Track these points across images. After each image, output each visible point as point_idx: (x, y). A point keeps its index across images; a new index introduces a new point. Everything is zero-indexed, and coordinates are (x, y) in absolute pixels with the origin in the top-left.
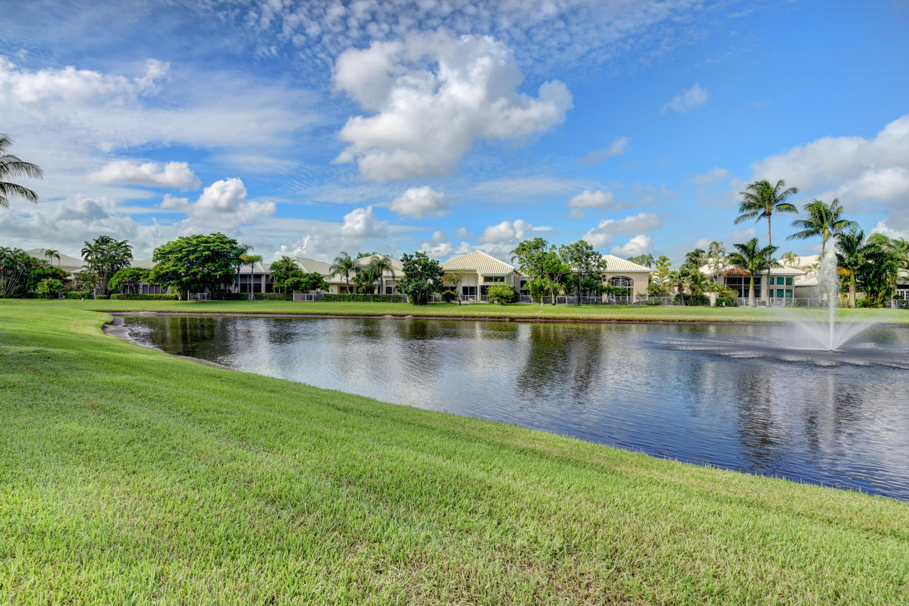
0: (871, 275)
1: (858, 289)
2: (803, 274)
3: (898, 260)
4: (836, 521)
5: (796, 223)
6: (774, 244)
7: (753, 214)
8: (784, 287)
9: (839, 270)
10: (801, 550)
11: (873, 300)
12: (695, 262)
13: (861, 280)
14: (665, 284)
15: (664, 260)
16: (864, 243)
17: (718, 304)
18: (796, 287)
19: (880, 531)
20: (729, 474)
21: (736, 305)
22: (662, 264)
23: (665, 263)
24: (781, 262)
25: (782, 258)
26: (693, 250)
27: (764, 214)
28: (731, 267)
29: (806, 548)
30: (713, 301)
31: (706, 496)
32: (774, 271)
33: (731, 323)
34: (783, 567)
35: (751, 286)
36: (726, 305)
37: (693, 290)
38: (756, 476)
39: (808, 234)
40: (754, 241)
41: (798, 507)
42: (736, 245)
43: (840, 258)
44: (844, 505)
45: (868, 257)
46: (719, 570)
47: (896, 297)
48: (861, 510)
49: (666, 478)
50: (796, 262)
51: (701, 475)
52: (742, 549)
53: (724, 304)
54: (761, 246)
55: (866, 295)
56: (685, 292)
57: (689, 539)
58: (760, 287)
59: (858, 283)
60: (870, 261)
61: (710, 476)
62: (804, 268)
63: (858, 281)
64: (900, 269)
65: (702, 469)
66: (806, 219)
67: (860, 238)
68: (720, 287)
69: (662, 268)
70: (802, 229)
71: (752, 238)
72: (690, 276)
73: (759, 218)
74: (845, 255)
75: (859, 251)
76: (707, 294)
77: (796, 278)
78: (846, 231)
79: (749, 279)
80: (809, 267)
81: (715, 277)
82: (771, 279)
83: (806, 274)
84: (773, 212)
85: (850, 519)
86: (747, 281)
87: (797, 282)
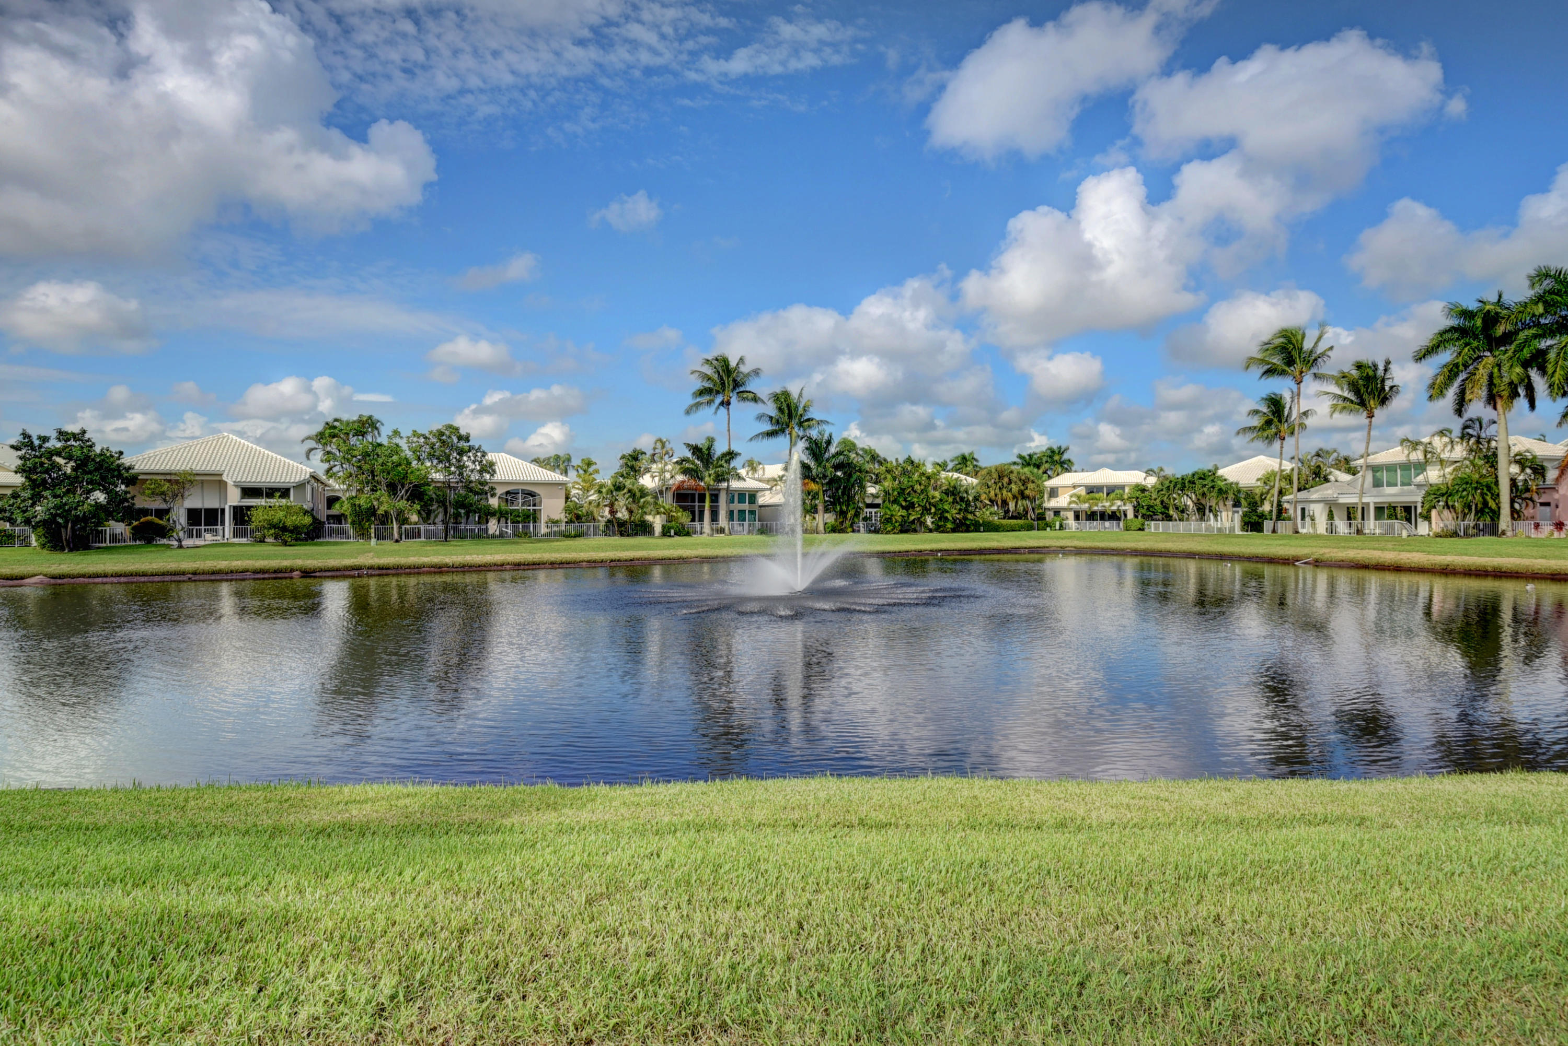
0: (840, 491)
1: (826, 510)
2: (767, 489)
3: (867, 472)
4: (802, 823)
5: (760, 417)
6: (735, 448)
7: (710, 403)
8: (746, 506)
9: (804, 484)
10: (760, 876)
11: (842, 523)
12: (632, 468)
13: (829, 497)
14: (590, 503)
15: (589, 464)
16: (833, 450)
17: (665, 533)
18: (760, 506)
19: (848, 824)
20: (675, 788)
21: (688, 534)
22: (585, 471)
23: (591, 470)
24: (743, 472)
25: (743, 467)
26: (628, 451)
27: (722, 403)
28: (681, 478)
29: (766, 871)
30: (658, 529)
31: (640, 831)
32: (735, 484)
33: (683, 560)
34: (738, 908)
35: (707, 504)
36: (676, 534)
37: (631, 512)
38: (709, 783)
39: (774, 435)
40: (711, 441)
41: (759, 815)
42: (688, 445)
43: (805, 467)
44: (811, 799)
45: (837, 467)
46: (654, 942)
47: (865, 519)
48: (828, 801)
49: (585, 816)
50: (761, 472)
51: (636, 799)
52: (687, 898)
53: (672, 532)
54: (720, 449)
55: (835, 517)
56: (619, 515)
57: (614, 907)
58: (717, 507)
59: (827, 501)
60: (839, 474)
61: (648, 798)
62: (768, 481)
63: (827, 499)
64: (869, 484)
65: (638, 790)
66: (771, 413)
67: (829, 442)
68: (667, 507)
69: (587, 477)
70: (768, 427)
71: (707, 437)
72: (625, 491)
73: (716, 409)
74: (812, 464)
75: (828, 460)
76: (649, 518)
77: (759, 494)
78: (814, 433)
79: (705, 495)
80: (775, 480)
81: (661, 492)
82: (733, 496)
83: (771, 489)
84: (733, 401)
85: (817, 816)
86: (702, 499)
87: (761, 501)
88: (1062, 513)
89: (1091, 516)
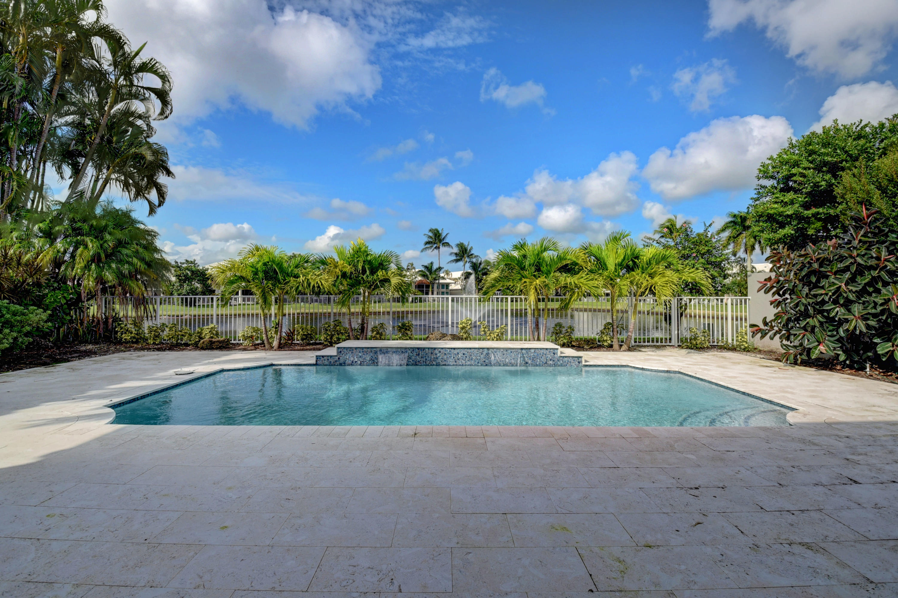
2: (453, 283)
5: (451, 254)
6: (441, 266)
7: (431, 247)
8: (445, 290)
16: (482, 266)
17: (413, 301)
18: (451, 290)
21: (422, 301)
24: (444, 276)
25: (445, 274)
27: (436, 248)
28: (419, 278)
30: (410, 299)
32: (441, 281)
35: (430, 289)
39: (457, 261)
40: (432, 263)
42: (423, 265)
45: (483, 274)
50: (450, 276)
53: (416, 301)
54: (435, 267)
58: (434, 290)
62: (454, 280)
63: (479, 288)
66: (455, 252)
67: (480, 264)
68: (414, 290)
70: (454, 258)
71: (430, 262)
73: (433, 250)
74: (471, 272)
75: (480, 271)
76: (407, 295)
77: (450, 285)
78: (474, 260)
79: (429, 285)
80: (456, 279)
81: (412, 284)
82: (440, 285)
83: (455, 283)
84: (441, 247)
86: (428, 287)
87: (451, 288)
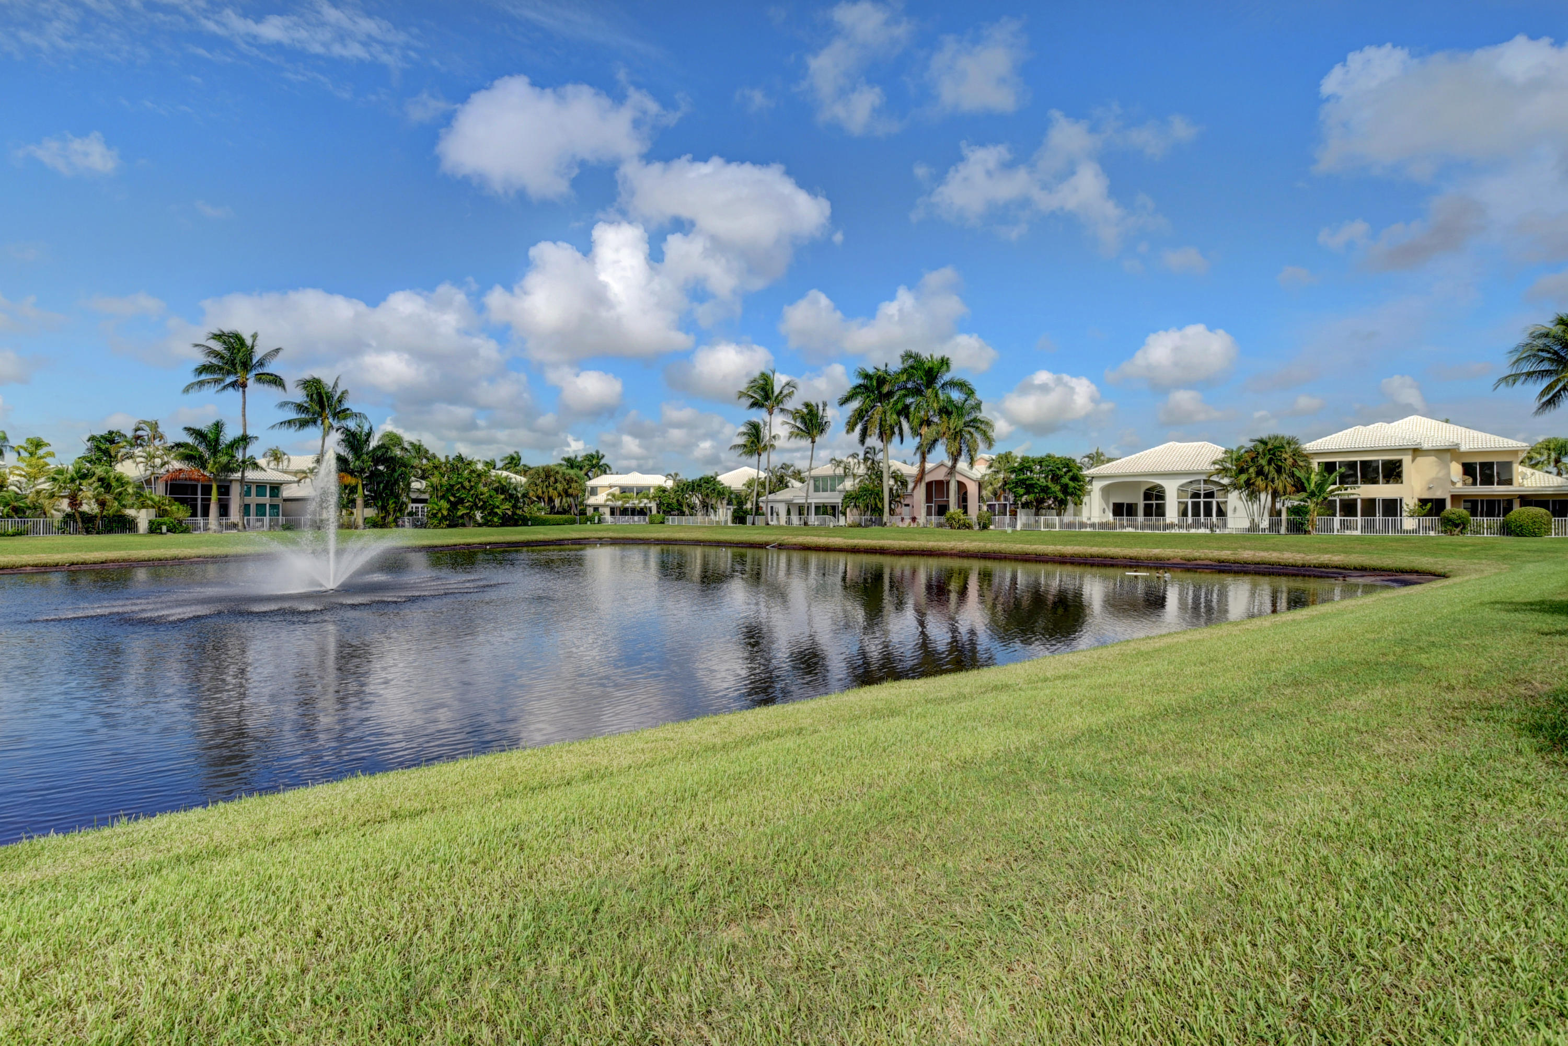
0: (382, 486)
1: (366, 505)
2: (294, 482)
3: (412, 467)
4: (326, 828)
5: (283, 405)
6: (250, 433)
7: (216, 381)
8: (266, 500)
9: (341, 478)
10: (270, 895)
11: (384, 518)
12: (106, 452)
13: (369, 491)
14: (38, 493)
15: (38, 444)
16: (373, 443)
17: (154, 529)
18: (285, 500)
19: (379, 819)
20: (160, 822)
21: (186, 531)
22: (32, 454)
23: (41, 452)
24: (262, 462)
25: (264, 456)
26: (101, 431)
27: (234, 384)
28: (176, 465)
29: (278, 888)
30: (143, 525)
31: (111, 878)
32: (251, 475)
33: (178, 561)
34: (241, 935)
35: (214, 496)
36: (168, 531)
37: (102, 504)
38: (209, 807)
39: (303, 424)
40: (218, 427)
41: (272, 830)
42: (188, 429)
43: (340, 459)
44: (338, 803)
45: (377, 461)
46: (125, 1000)
47: (411, 514)
48: (358, 801)
49: (24, 876)
50: (285, 463)
51: (105, 843)
52: (172, 940)
53: (164, 529)
54: (230, 434)
55: (376, 511)
56: (85, 508)
57: (66, 975)
58: (228, 500)
59: (366, 496)
60: (381, 468)
61: (122, 839)
62: (296, 473)
63: (366, 493)
64: (413, 478)
65: (107, 832)
66: (298, 402)
67: (369, 435)
68: (157, 499)
69: (34, 461)
70: (293, 415)
71: (214, 421)
72: (94, 479)
73: (224, 388)
74: (350, 457)
75: (367, 453)
76: (131, 512)
77: (284, 487)
78: (351, 424)
79: (211, 487)
80: (304, 472)
81: (148, 482)
82: (247, 487)
83: (299, 481)
84: (251, 382)
85: (344, 818)
86: (207, 490)
87: (286, 493)
88: (600, 509)
89: (624, 512)
